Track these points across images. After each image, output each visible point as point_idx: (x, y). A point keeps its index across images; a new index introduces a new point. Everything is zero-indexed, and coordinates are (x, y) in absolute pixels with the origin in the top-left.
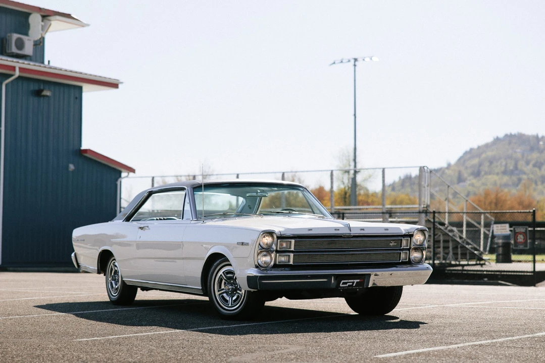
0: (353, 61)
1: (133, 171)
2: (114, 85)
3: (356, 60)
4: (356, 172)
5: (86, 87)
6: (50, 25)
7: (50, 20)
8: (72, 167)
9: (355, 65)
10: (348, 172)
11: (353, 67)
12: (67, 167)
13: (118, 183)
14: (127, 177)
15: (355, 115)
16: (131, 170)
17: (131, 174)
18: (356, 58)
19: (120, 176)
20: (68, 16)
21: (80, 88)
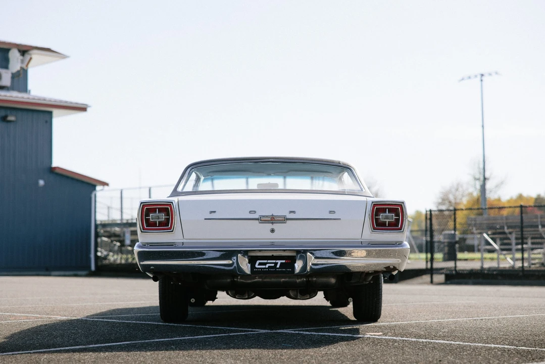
0: (479, 77)
1: (107, 184)
2: (83, 109)
3: (482, 75)
4: (485, 179)
5: (56, 112)
6: (31, 59)
7: (30, 55)
8: (41, 182)
9: (482, 80)
10: (478, 179)
11: (480, 82)
12: (37, 183)
13: (93, 196)
14: (102, 190)
15: (483, 126)
16: (104, 184)
17: (106, 187)
18: (482, 73)
19: (95, 189)
20: (48, 50)
21: (50, 113)
